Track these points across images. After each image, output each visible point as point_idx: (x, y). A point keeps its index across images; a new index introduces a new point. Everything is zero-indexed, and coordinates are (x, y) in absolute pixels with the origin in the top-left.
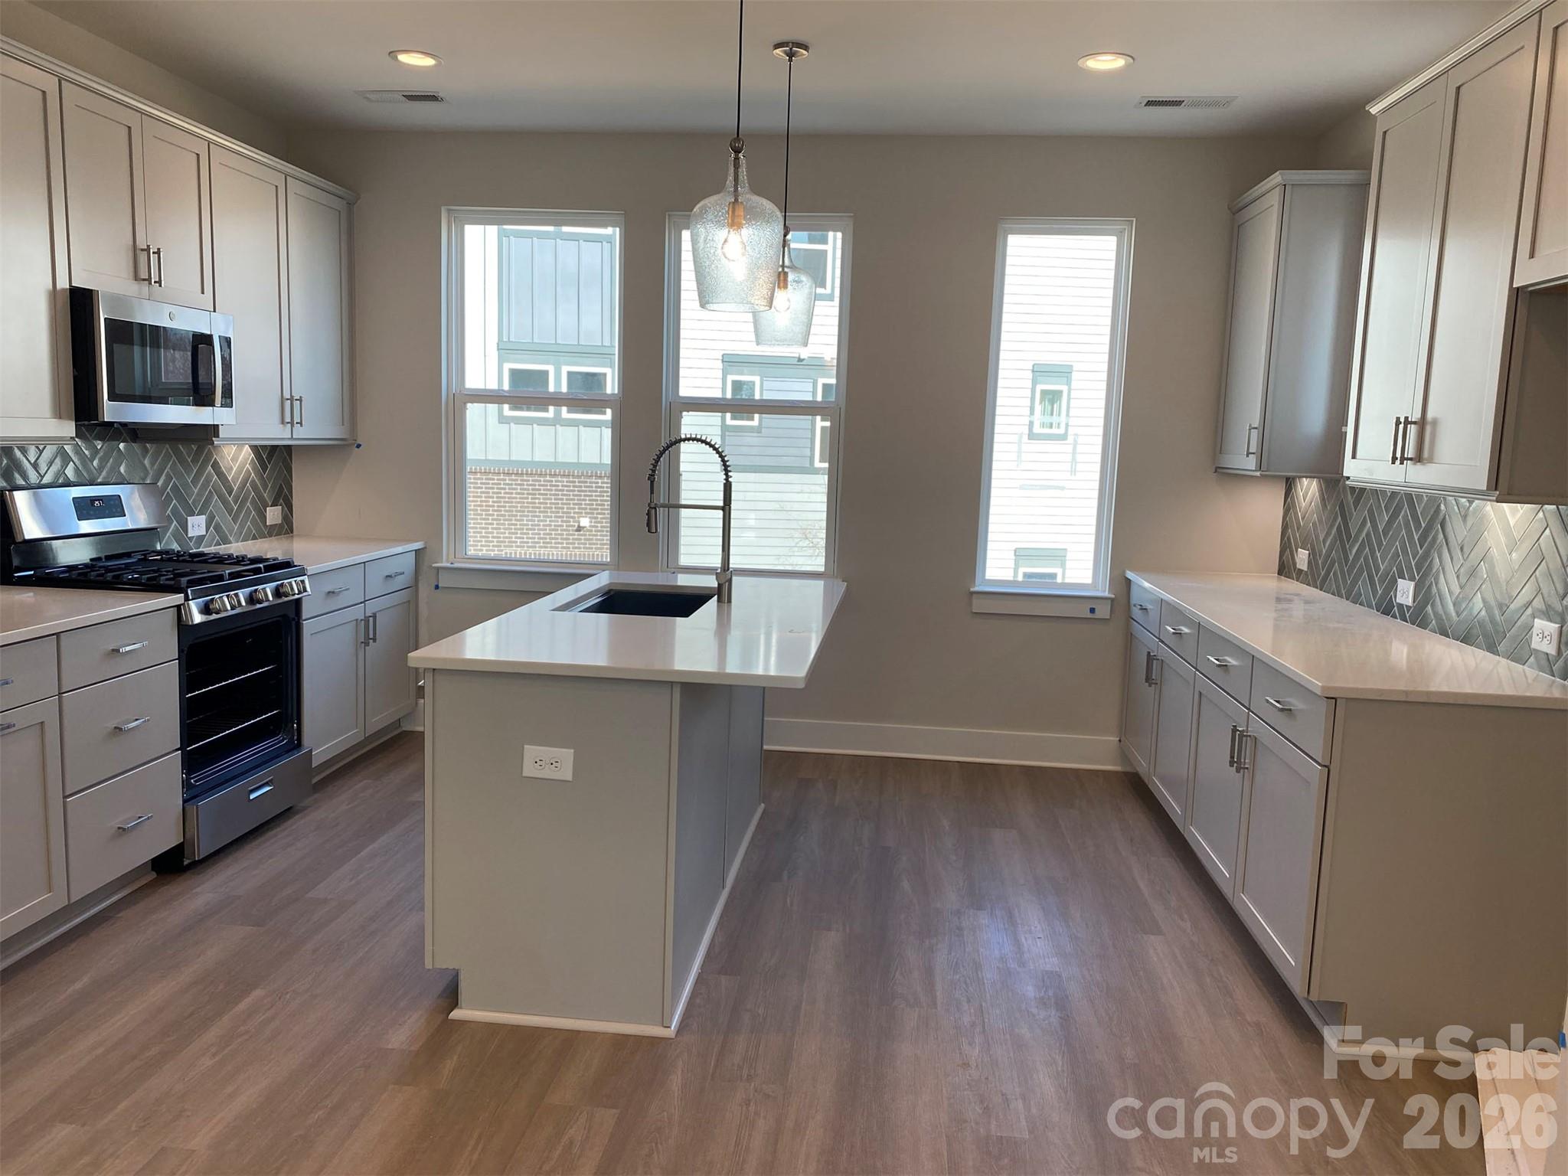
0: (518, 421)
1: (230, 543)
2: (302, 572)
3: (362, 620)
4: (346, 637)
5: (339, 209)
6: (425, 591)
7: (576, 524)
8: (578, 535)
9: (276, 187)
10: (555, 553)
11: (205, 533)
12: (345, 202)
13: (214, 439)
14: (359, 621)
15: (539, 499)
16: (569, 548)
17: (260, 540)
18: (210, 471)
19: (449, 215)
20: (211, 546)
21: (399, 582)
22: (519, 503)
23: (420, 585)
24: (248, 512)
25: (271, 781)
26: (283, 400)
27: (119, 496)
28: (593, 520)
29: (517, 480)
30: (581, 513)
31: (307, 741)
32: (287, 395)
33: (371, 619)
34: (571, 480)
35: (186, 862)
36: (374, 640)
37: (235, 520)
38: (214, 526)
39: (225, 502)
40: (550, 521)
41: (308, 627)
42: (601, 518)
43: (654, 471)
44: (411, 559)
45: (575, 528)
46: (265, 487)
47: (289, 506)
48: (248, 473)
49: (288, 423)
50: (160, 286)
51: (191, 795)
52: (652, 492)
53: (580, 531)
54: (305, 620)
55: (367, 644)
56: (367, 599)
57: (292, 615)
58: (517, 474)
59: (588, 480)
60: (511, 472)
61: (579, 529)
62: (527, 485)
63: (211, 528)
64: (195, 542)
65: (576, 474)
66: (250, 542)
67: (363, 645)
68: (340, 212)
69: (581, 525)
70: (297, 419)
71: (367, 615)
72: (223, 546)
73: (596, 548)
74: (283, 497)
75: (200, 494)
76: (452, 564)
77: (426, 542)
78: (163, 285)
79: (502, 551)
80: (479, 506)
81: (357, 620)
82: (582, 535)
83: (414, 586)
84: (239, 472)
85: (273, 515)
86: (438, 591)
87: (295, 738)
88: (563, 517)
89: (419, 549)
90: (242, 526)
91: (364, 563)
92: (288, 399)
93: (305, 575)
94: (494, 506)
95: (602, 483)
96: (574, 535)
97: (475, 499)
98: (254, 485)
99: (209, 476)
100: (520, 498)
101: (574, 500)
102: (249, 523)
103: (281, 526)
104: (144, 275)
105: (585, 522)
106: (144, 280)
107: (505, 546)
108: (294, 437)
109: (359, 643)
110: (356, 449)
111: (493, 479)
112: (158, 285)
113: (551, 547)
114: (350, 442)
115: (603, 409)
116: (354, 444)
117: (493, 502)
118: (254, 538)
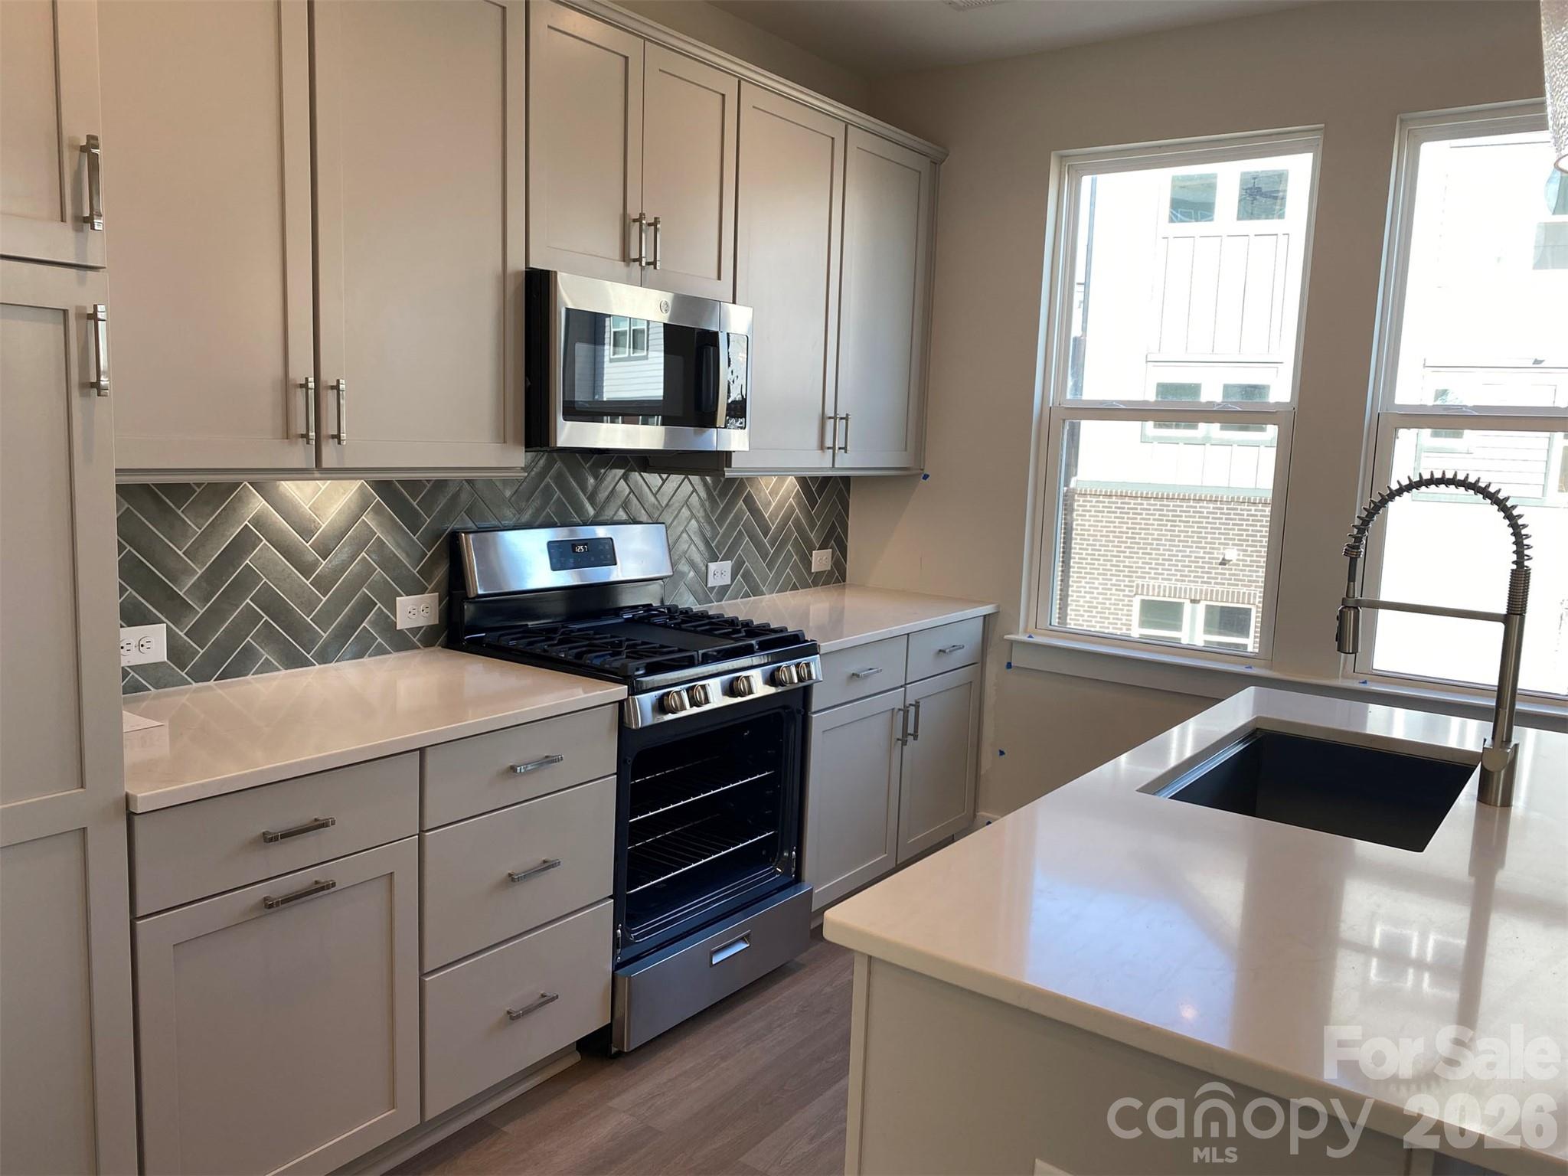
0: (1162, 441)
1: (762, 594)
2: (812, 650)
3: (900, 710)
4: (876, 734)
5: (918, 169)
6: (993, 670)
7: (1221, 557)
8: (1222, 569)
9: (833, 139)
10: (1193, 588)
11: (730, 583)
12: (929, 160)
13: (725, 469)
14: (896, 710)
15: (1180, 526)
16: (1210, 583)
17: (801, 591)
18: (741, 505)
19: (1061, 162)
20: (737, 598)
21: (958, 658)
22: (1156, 530)
23: (988, 660)
24: (789, 555)
25: (747, 936)
26: (823, 419)
27: (611, 539)
28: (1242, 553)
29: (1156, 505)
30: (1228, 544)
31: (808, 872)
32: (830, 412)
33: (912, 709)
34: (1219, 506)
35: (614, 1050)
36: (916, 737)
37: (770, 566)
38: (743, 574)
39: (759, 545)
40: (1190, 552)
41: (818, 723)
42: (1252, 551)
43: (1358, 540)
44: (979, 624)
45: (1219, 561)
46: (812, 527)
47: (842, 548)
48: (791, 509)
49: (829, 448)
50: (655, 268)
51: (626, 956)
52: (1352, 577)
53: (1225, 564)
54: (815, 712)
55: (904, 743)
56: (907, 682)
57: (797, 705)
58: (1156, 498)
59: (1239, 507)
60: (1150, 496)
61: (1224, 562)
62: (1167, 511)
63: (739, 576)
64: (717, 594)
65: (1225, 500)
66: (788, 593)
67: (900, 742)
68: (920, 172)
69: (1227, 558)
70: (840, 443)
71: (907, 703)
72: (753, 598)
73: (1242, 585)
74: (836, 538)
75: (726, 535)
76: (1030, 637)
77: (998, 607)
78: (658, 268)
79: (1133, 581)
80: (1112, 532)
81: (893, 709)
82: (1225, 569)
83: (979, 661)
84: (780, 506)
85: (821, 560)
86: (1009, 670)
87: (793, 869)
88: (1206, 548)
89: (989, 614)
90: (778, 574)
91: (908, 634)
92: (830, 418)
93: (818, 653)
94: (1127, 533)
95: (1256, 510)
96: (1218, 568)
97: (1108, 524)
98: (797, 524)
99: (741, 512)
100: (1158, 525)
101: (1220, 529)
102: (788, 569)
103: (830, 573)
104: (634, 255)
105: (1232, 554)
106: (635, 260)
107: (1136, 577)
108: (836, 466)
109: (894, 740)
110: (924, 481)
111: (1130, 504)
112: (652, 266)
113: (1189, 581)
114: (914, 472)
115: (1264, 426)
116: (921, 474)
117: (1127, 528)
118: (795, 588)
